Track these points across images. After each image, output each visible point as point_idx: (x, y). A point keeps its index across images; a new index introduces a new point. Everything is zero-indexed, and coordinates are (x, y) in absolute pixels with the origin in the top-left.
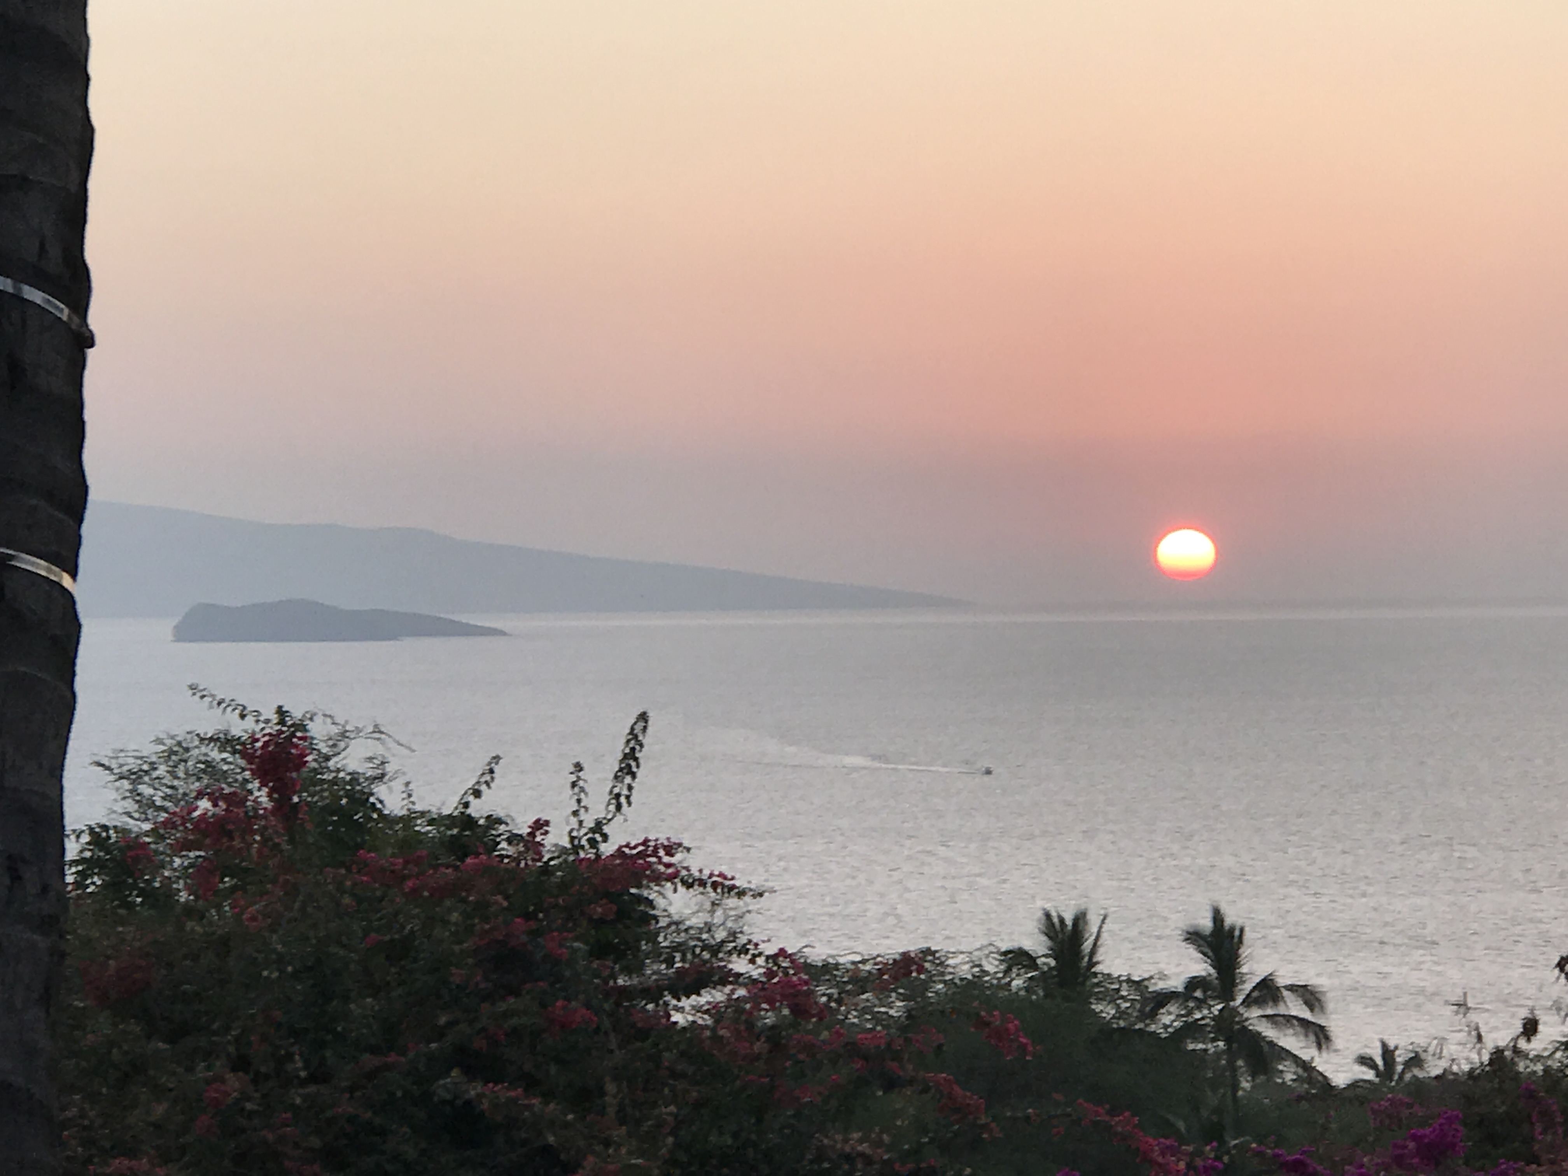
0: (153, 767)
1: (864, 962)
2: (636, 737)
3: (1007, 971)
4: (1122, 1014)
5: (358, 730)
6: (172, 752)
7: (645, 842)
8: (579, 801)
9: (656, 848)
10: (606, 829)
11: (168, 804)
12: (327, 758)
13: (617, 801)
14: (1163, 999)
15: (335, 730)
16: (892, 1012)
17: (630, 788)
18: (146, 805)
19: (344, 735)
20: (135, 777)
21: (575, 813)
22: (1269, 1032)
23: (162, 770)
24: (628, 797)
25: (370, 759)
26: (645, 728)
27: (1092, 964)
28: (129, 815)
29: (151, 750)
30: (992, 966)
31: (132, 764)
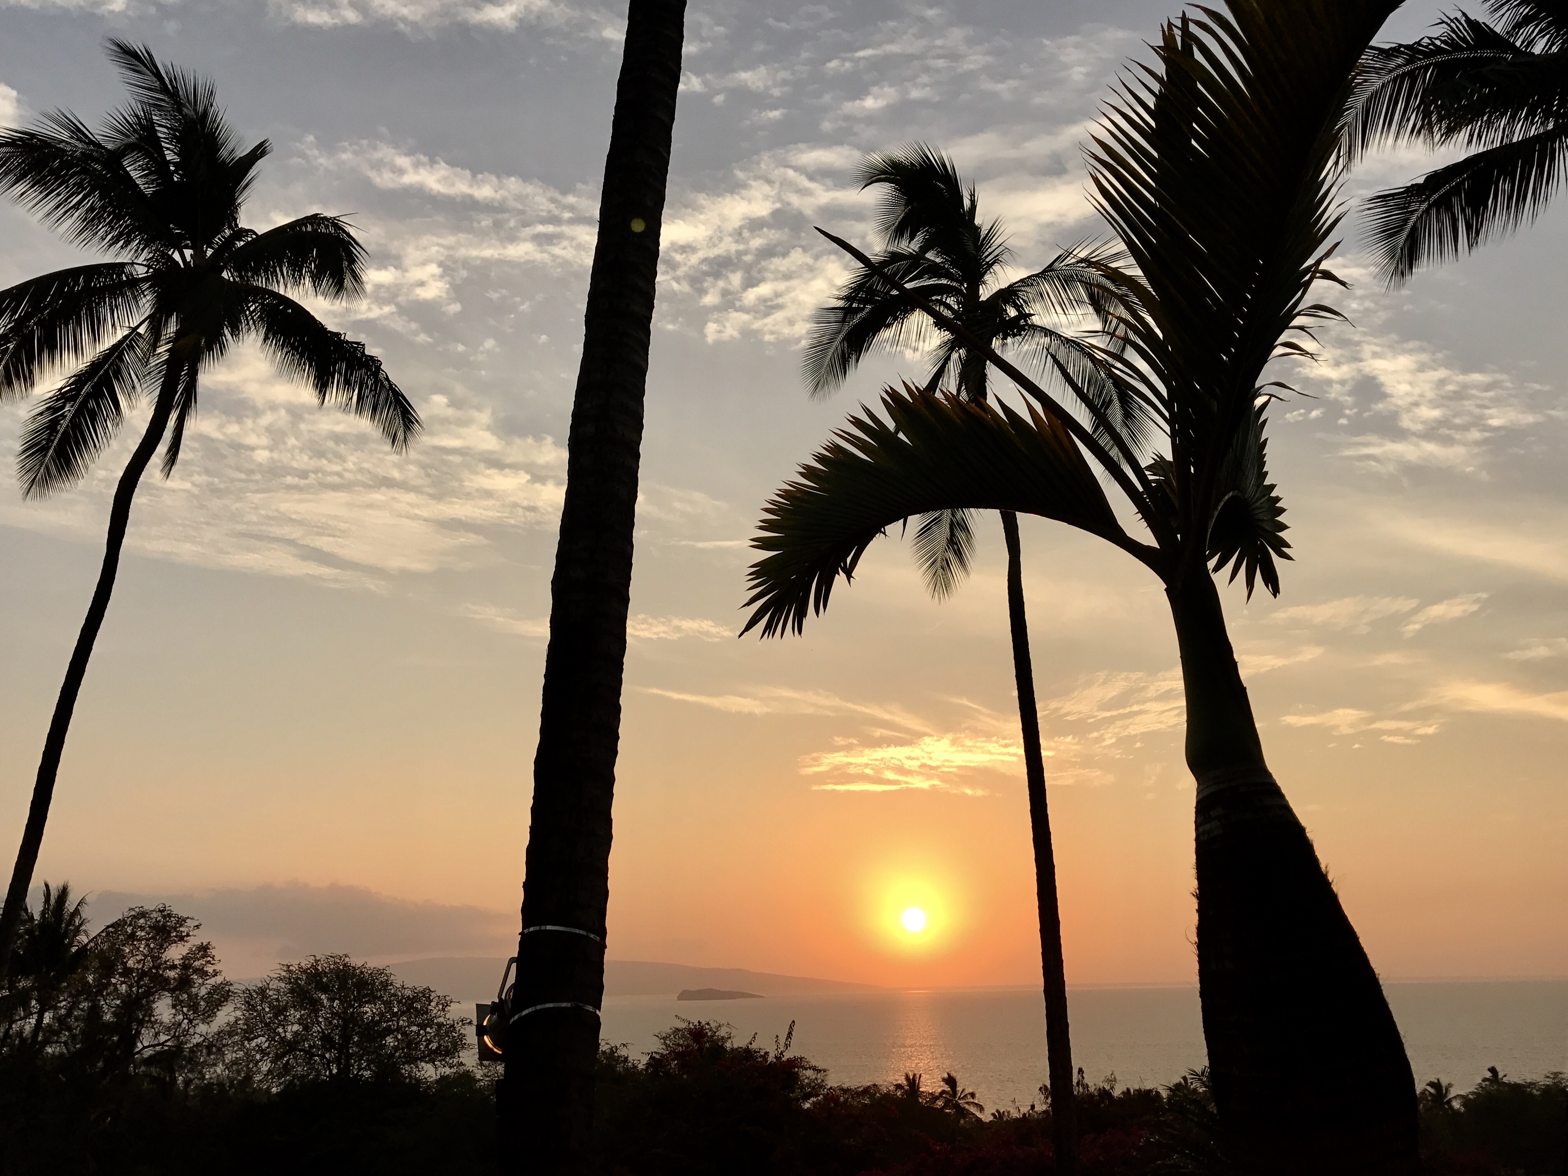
0: (670, 1036)
1: (858, 1088)
2: (791, 1028)
3: (896, 1090)
4: (927, 1102)
5: (723, 1025)
6: (675, 1032)
7: (795, 1057)
8: (778, 1046)
9: (797, 1059)
10: (784, 1054)
11: (674, 1046)
12: (715, 1032)
13: (787, 1046)
14: (937, 1098)
15: (717, 1025)
16: (866, 1102)
17: (790, 1042)
18: (667, 1046)
19: (719, 1026)
20: (664, 1038)
21: (777, 1049)
22: (967, 1106)
23: (672, 1036)
24: (789, 1045)
25: (727, 1033)
26: (794, 1025)
27: (919, 1088)
28: (664, 1049)
29: (670, 1031)
30: (892, 1088)
31: (664, 1035)
